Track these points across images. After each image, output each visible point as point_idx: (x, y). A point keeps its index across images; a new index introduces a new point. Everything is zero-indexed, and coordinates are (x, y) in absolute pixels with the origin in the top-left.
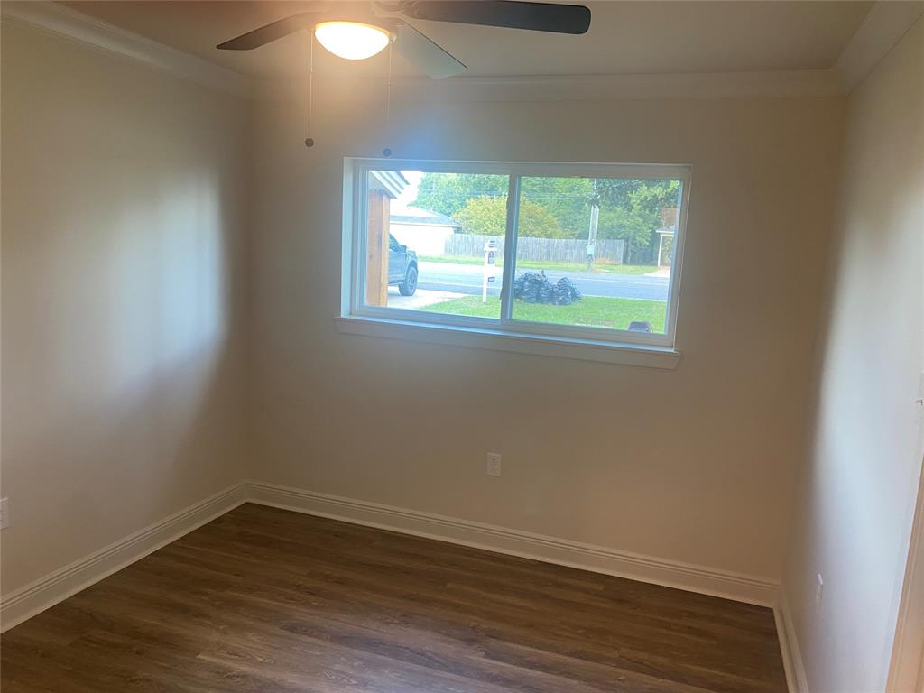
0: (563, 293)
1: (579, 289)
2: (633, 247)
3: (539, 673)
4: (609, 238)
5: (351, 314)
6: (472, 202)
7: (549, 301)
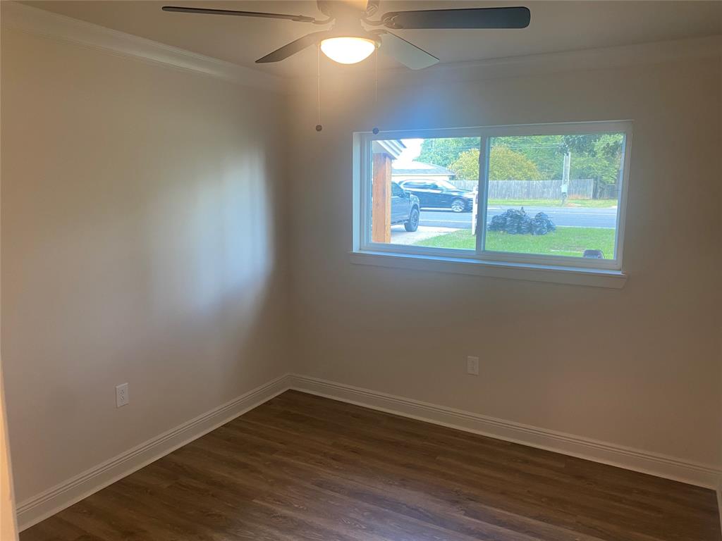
0: (540, 225)
1: (553, 221)
2: (601, 184)
3: (509, 530)
4: (580, 178)
5: (360, 249)
6: (464, 155)
7: (528, 232)
